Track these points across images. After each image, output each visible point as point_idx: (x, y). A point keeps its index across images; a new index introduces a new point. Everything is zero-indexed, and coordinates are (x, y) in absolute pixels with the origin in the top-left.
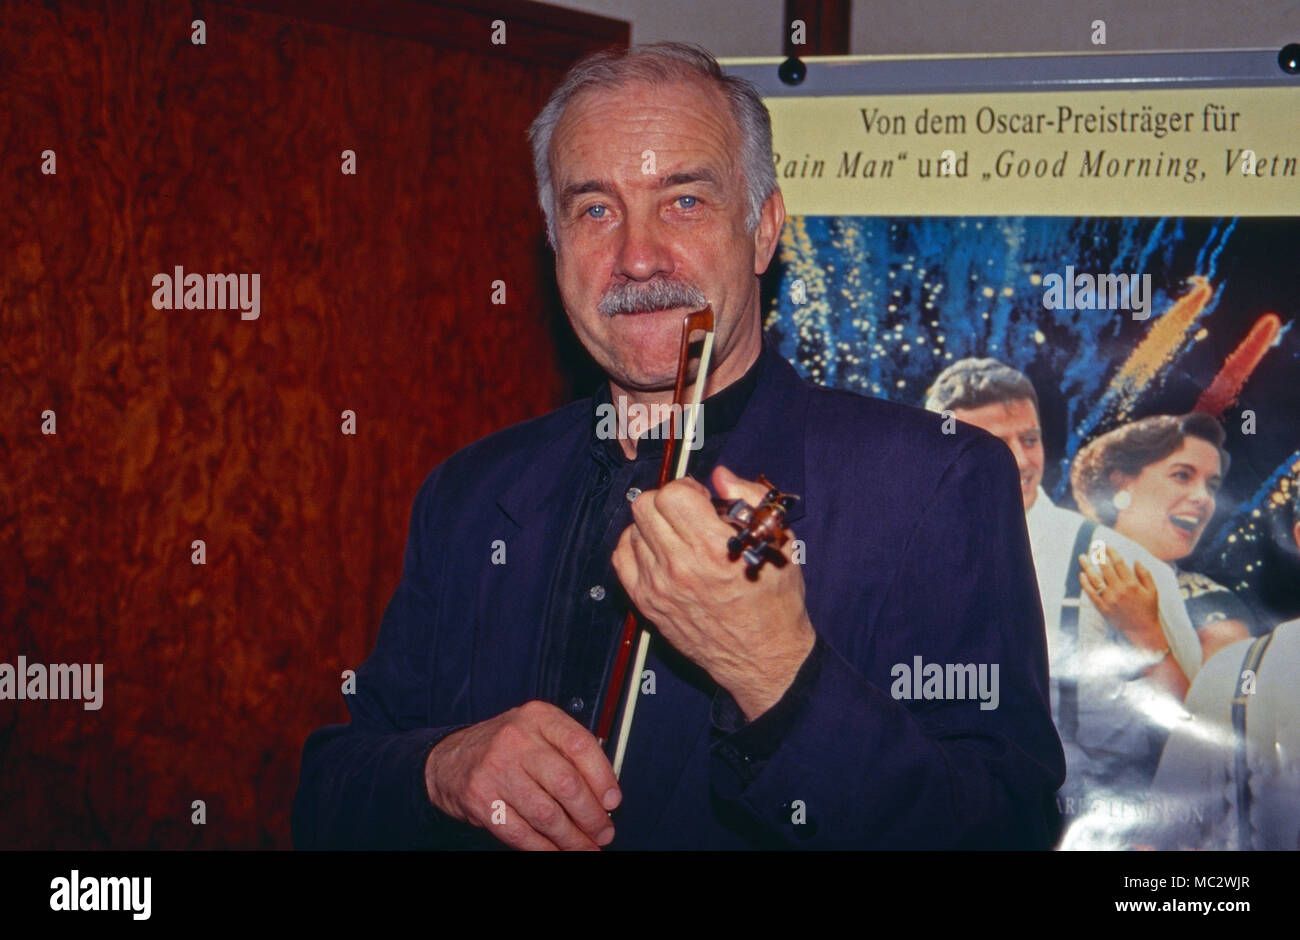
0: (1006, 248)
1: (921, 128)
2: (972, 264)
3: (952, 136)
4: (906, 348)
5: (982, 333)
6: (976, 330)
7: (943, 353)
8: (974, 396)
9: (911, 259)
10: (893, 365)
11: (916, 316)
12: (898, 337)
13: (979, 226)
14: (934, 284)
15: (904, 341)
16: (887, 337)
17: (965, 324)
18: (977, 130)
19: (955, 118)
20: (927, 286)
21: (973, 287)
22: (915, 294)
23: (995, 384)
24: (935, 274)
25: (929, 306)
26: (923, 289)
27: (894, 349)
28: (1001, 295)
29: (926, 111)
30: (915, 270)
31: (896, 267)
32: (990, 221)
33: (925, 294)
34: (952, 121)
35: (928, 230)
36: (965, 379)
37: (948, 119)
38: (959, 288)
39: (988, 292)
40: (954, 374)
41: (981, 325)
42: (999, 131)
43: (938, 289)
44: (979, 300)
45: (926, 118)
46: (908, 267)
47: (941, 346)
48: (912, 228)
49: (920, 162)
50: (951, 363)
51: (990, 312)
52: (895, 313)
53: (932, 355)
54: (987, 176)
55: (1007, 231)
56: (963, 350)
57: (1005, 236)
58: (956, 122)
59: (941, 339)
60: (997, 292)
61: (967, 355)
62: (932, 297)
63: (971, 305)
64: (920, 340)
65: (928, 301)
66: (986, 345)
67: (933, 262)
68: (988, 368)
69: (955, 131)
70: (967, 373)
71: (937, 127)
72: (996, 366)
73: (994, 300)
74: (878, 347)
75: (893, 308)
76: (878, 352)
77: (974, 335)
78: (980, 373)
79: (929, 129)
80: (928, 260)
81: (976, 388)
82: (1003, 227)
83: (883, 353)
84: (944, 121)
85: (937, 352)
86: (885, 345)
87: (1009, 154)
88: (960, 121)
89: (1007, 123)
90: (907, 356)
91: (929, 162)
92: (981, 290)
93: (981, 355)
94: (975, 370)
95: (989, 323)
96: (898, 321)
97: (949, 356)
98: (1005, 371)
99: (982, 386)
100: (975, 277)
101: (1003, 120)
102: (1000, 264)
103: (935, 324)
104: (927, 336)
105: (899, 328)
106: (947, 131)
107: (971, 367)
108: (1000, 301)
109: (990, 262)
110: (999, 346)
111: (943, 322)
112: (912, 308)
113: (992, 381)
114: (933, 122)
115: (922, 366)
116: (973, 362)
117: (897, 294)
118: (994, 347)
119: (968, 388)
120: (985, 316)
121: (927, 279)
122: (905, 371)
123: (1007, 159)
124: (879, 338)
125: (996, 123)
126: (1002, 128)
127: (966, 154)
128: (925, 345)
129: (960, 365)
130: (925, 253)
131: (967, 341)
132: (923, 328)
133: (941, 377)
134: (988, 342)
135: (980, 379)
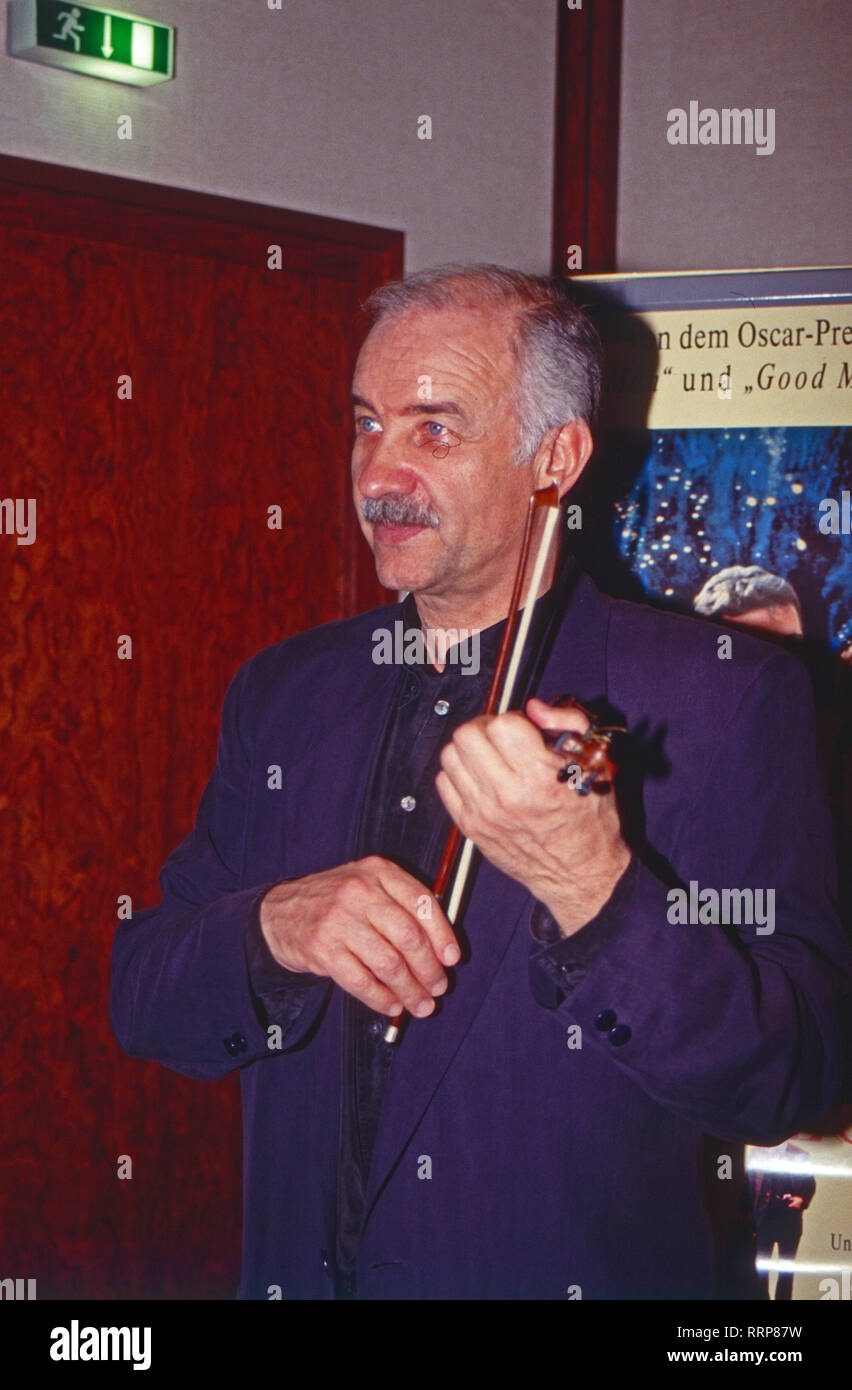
0: (769, 458)
1: (686, 344)
2: (736, 475)
3: (715, 350)
4: (674, 557)
5: (746, 541)
6: (741, 539)
7: (709, 562)
8: (739, 603)
9: (678, 471)
10: (661, 575)
11: (682, 527)
12: (666, 546)
13: (742, 437)
14: (700, 496)
15: (672, 550)
16: (655, 547)
17: (729, 533)
18: (739, 344)
19: (717, 332)
20: (693, 497)
21: (737, 497)
22: (682, 505)
23: (759, 590)
24: (700, 485)
25: (695, 516)
26: (689, 500)
27: (662, 558)
28: (764, 504)
29: (690, 326)
30: (681, 482)
31: (663, 479)
32: (753, 433)
33: (692, 505)
34: (715, 336)
35: (693, 443)
36: (731, 586)
37: (711, 333)
38: (724, 500)
39: (752, 502)
40: (720, 582)
41: (744, 533)
42: (760, 345)
43: (703, 500)
44: (743, 509)
45: (689, 333)
46: (675, 479)
47: (707, 555)
48: (678, 441)
49: (685, 376)
50: (717, 571)
51: (753, 521)
52: (663, 523)
53: (698, 563)
54: (749, 389)
55: (769, 442)
56: (728, 558)
57: (767, 447)
58: (719, 337)
59: (707, 548)
60: (760, 502)
61: (732, 564)
62: (698, 508)
63: (736, 514)
64: (687, 550)
65: (695, 512)
66: (750, 553)
67: (698, 474)
68: (752, 576)
69: (718, 346)
70: (733, 580)
71: (700, 342)
72: (760, 574)
73: (757, 508)
74: (647, 557)
75: (660, 519)
76: (647, 562)
77: (738, 543)
78: (745, 581)
79: (693, 344)
80: (693, 471)
81: (741, 594)
82: (765, 438)
83: (651, 562)
84: (708, 336)
85: (703, 560)
86: (654, 555)
87: (770, 367)
88: (722, 336)
89: (768, 337)
90: (674, 564)
91: (693, 376)
92: (745, 500)
93: (746, 563)
94: (740, 577)
95: (752, 531)
96: (666, 532)
97: (715, 564)
98: (768, 578)
99: (746, 593)
100: (738, 488)
101: (763, 333)
102: (763, 473)
103: (701, 533)
104: (694, 545)
105: (667, 538)
106: (711, 346)
107: (736, 574)
108: (763, 510)
109: (753, 473)
110: (763, 554)
111: (709, 532)
112: (678, 518)
113: (755, 588)
114: (697, 338)
115: (689, 575)
116: (738, 570)
117: (665, 505)
118: (758, 555)
119: (733, 595)
120: (749, 525)
121: (693, 490)
122: (673, 580)
123: (767, 372)
124: (647, 549)
125: (758, 337)
126: (763, 342)
127: (729, 367)
128: (692, 553)
129: (725, 573)
130: (691, 465)
131: (732, 549)
132: (690, 538)
133: (708, 585)
134: (753, 549)
135: (745, 586)
